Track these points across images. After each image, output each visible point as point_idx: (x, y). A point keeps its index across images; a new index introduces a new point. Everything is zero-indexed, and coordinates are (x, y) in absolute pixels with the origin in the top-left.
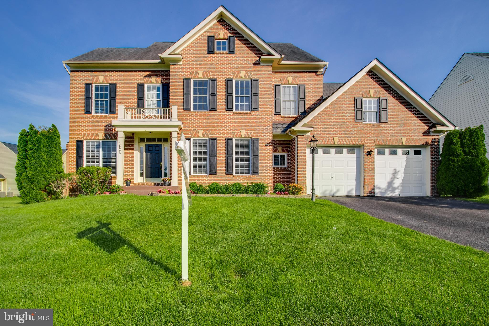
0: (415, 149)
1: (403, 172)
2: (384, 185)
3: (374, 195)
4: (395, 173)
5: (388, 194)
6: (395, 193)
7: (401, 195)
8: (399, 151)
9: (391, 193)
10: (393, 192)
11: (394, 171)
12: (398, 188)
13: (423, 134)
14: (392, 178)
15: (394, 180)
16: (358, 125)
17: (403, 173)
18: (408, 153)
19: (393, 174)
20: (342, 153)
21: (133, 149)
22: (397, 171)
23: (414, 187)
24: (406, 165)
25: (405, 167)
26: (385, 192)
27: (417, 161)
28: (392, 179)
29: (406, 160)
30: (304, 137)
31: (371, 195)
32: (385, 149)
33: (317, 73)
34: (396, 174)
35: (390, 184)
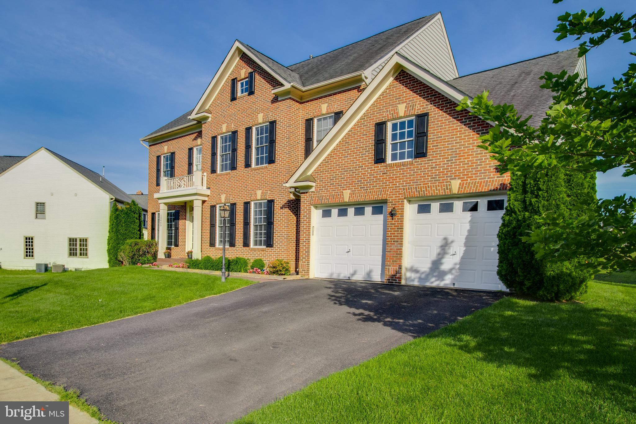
0: (489, 200)
1: (463, 242)
2: (425, 266)
3: (400, 283)
4: (445, 245)
5: (432, 283)
6: (443, 280)
7: (457, 286)
8: (458, 205)
9: (436, 280)
10: (441, 279)
11: (444, 242)
12: (450, 271)
13: (496, 169)
14: (439, 254)
15: (442, 258)
16: (378, 167)
17: (463, 245)
18: (474, 208)
19: (442, 246)
20: (363, 214)
21: (185, 219)
22: (450, 240)
23: (484, 272)
24: (469, 231)
25: (467, 234)
26: (427, 278)
27: (492, 222)
28: (440, 256)
29: (470, 221)
30: (308, 194)
31: (395, 283)
32: (432, 204)
33: (360, 88)
34: (447, 248)
35: (436, 264)
